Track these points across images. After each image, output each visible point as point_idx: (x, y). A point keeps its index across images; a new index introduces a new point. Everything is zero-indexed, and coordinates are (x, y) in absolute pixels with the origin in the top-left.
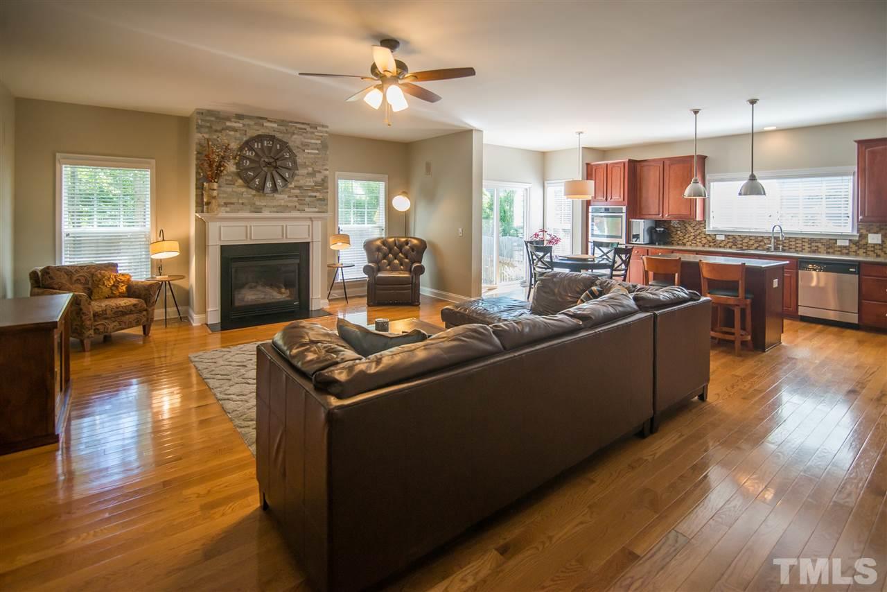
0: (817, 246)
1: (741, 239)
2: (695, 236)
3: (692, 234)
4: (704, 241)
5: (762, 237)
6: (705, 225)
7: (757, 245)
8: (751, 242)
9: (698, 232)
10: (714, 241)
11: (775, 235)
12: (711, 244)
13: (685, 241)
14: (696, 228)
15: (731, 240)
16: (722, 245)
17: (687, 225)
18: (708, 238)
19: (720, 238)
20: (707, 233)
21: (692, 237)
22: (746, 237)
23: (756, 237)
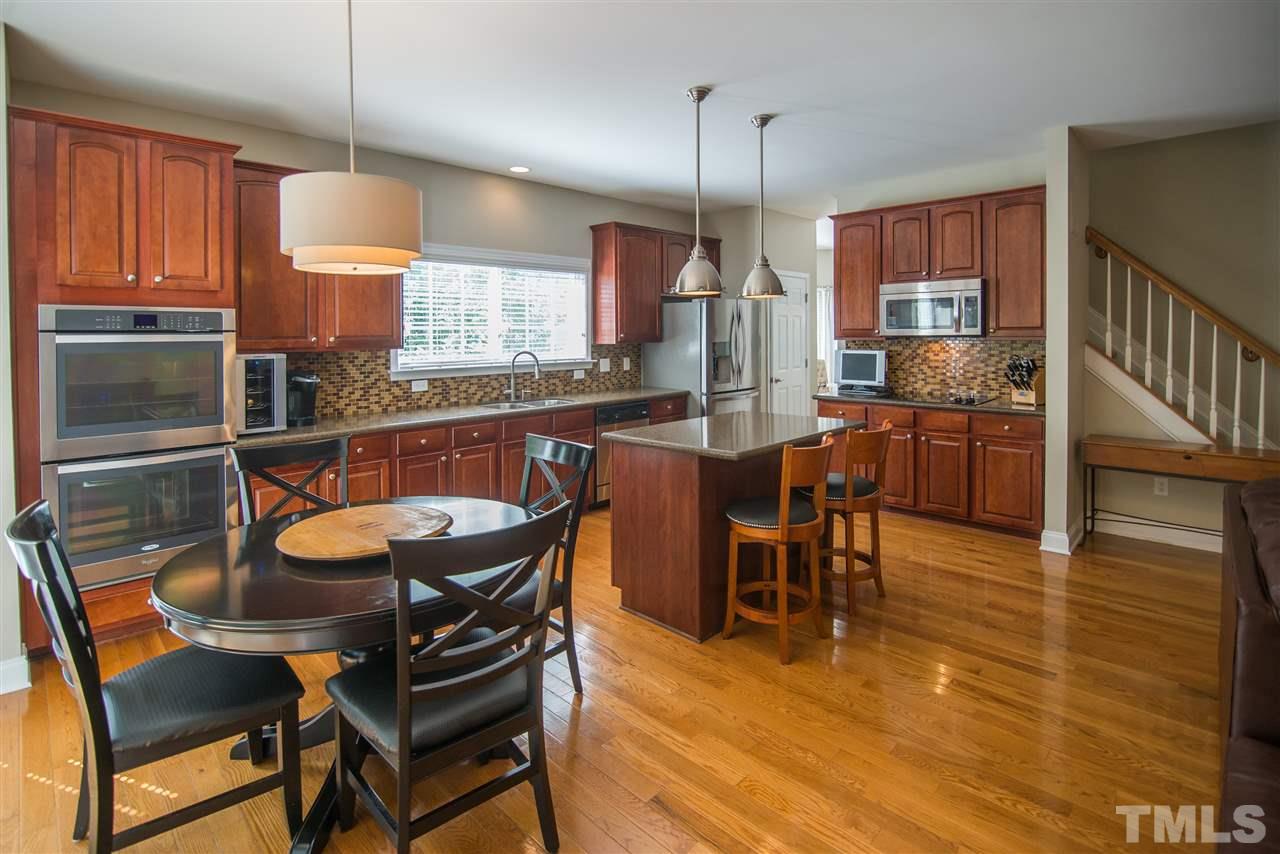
0: (554, 384)
1: (455, 386)
2: (366, 390)
3: (357, 385)
4: (387, 398)
5: (488, 376)
6: (388, 360)
7: (482, 393)
8: (473, 389)
9: (373, 378)
10: (408, 394)
11: (516, 371)
12: (402, 404)
13: (341, 404)
14: (367, 368)
15: (439, 390)
16: (422, 403)
17: (345, 363)
18: (396, 391)
19: (420, 387)
20: (392, 379)
21: (357, 394)
22: (465, 379)
23: (480, 378)
